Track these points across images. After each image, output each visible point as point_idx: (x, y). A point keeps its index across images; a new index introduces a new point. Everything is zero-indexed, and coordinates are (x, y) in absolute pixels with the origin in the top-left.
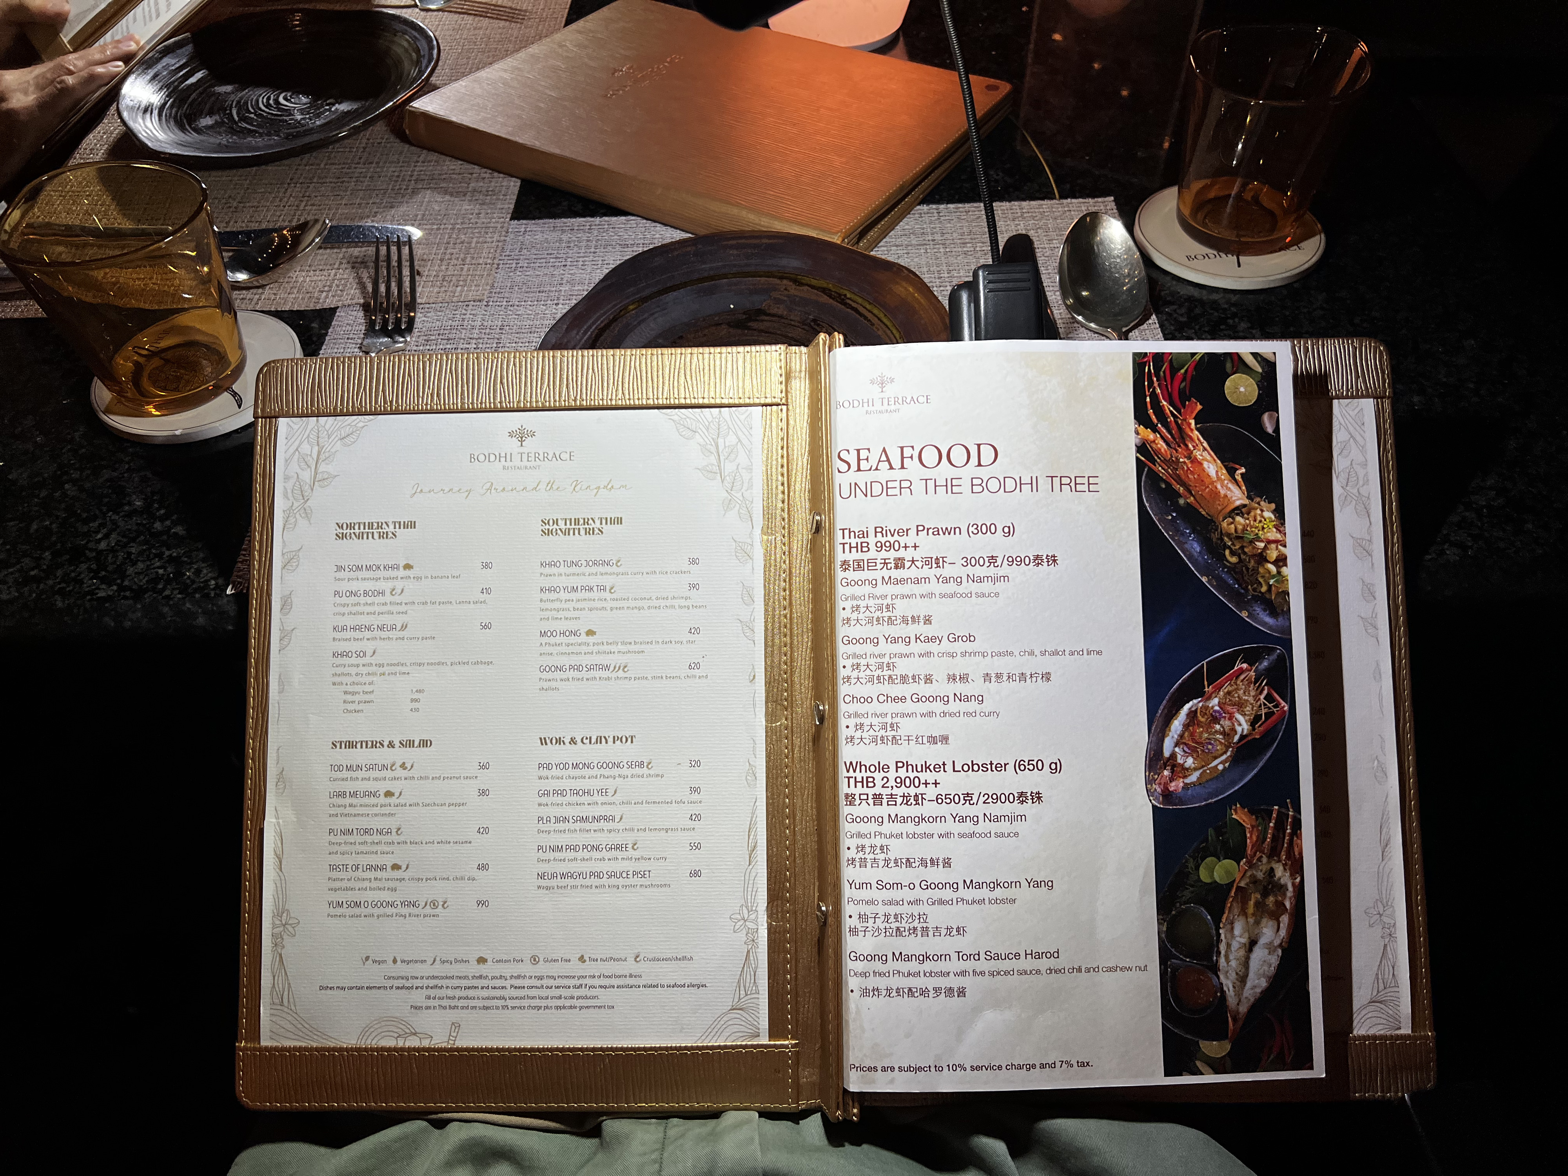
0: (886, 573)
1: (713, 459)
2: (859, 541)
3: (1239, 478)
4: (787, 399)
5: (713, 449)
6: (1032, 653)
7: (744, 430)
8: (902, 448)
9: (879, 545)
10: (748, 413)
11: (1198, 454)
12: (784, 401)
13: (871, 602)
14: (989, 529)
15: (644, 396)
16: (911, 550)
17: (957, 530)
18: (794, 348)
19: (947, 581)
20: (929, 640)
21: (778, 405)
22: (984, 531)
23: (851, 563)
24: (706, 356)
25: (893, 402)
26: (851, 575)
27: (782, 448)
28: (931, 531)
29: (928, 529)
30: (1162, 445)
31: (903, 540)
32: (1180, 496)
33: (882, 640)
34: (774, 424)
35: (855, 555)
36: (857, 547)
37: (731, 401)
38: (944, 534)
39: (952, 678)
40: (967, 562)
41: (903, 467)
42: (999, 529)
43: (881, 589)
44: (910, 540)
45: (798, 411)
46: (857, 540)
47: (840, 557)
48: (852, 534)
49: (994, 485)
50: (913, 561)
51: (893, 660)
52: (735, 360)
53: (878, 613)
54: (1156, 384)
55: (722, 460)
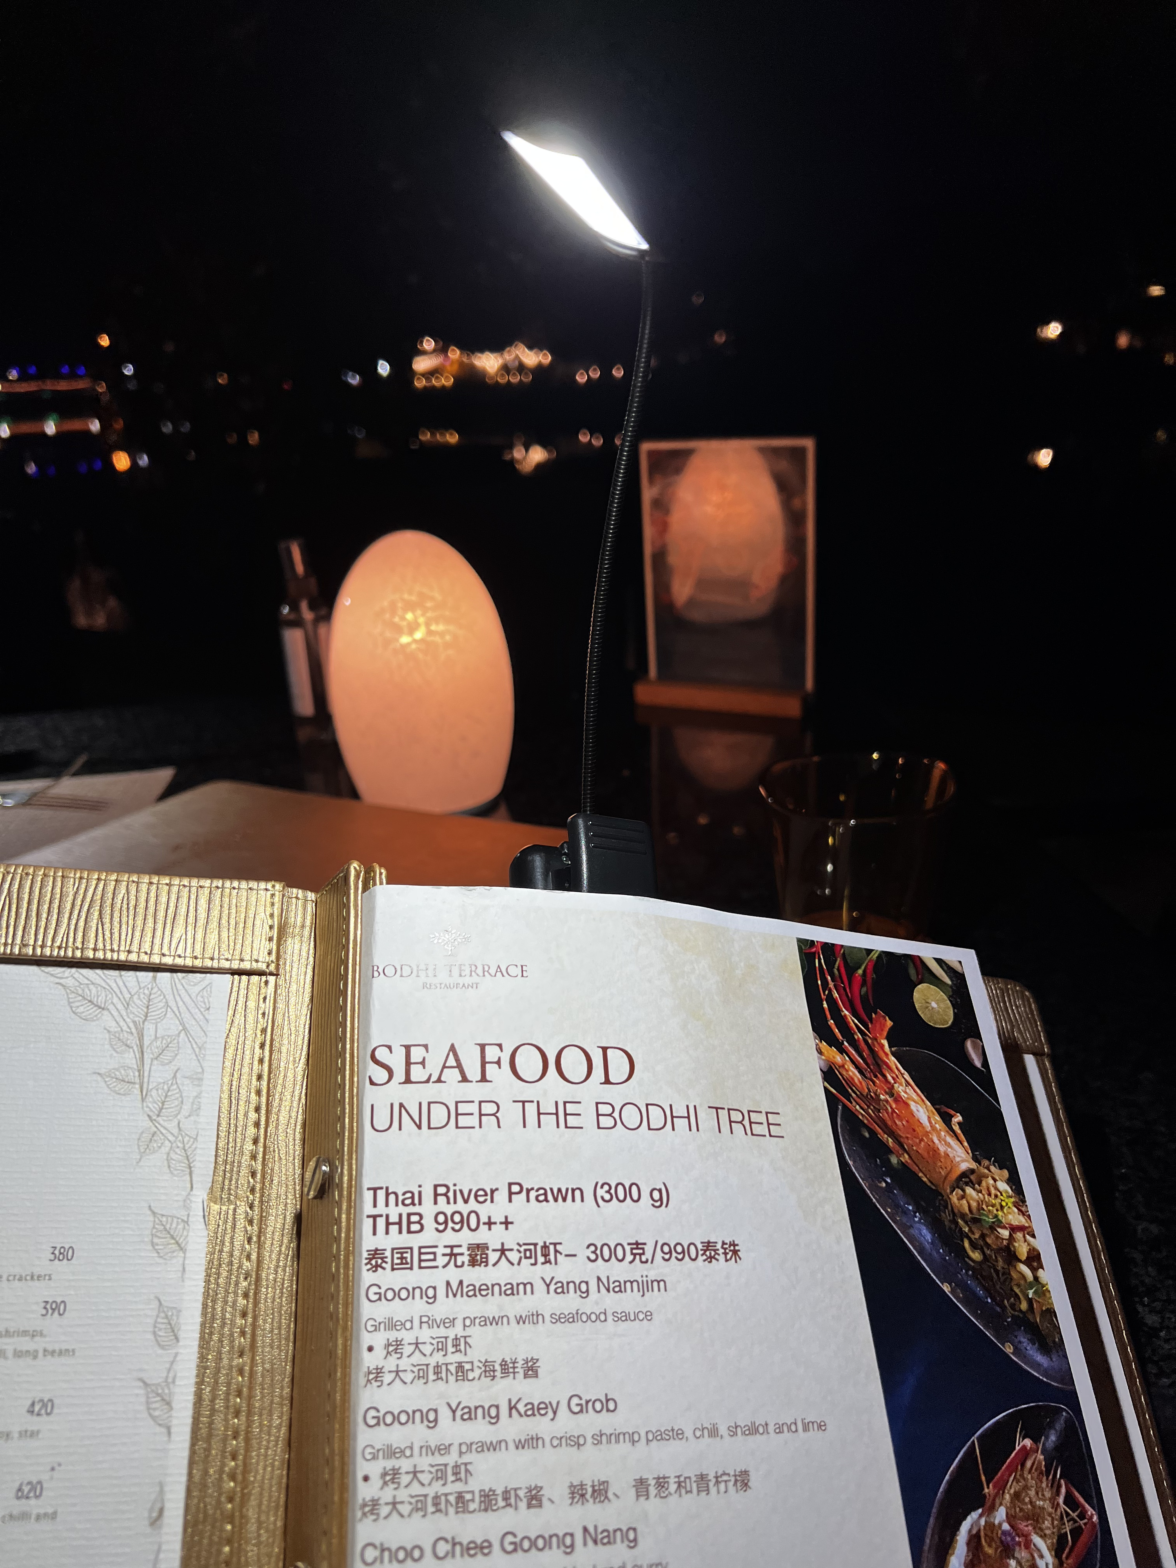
0: (453, 1275)
1: (130, 1058)
2: (405, 1211)
3: (956, 1128)
4: (278, 966)
5: (133, 1041)
6: (714, 1432)
7: (195, 1011)
8: (483, 1047)
9: (441, 1218)
10: (206, 982)
11: (900, 1089)
12: (272, 968)
13: (425, 1334)
14: (628, 1193)
15: (18, 941)
16: (498, 1229)
17: (577, 1193)
18: (295, 890)
19: (562, 1289)
20: (536, 1410)
21: (261, 973)
22: (621, 1197)
23: (388, 1253)
24: (144, 887)
25: (468, 972)
26: (388, 1278)
27: (262, 1046)
28: (533, 1194)
29: (528, 1191)
30: (853, 1072)
31: (485, 1211)
32: (890, 1151)
33: (445, 1414)
34: (251, 1004)
35: (396, 1239)
36: (400, 1223)
37: (179, 961)
38: (556, 1200)
39: (578, 1493)
40: (597, 1253)
41: (484, 1079)
42: (645, 1194)
43: (444, 1307)
44: (497, 1209)
45: (294, 987)
46: (401, 1209)
47: (368, 1242)
48: (392, 1198)
49: (631, 1116)
50: (503, 1251)
51: (466, 1458)
52: (193, 897)
53: (438, 1357)
54: (831, 985)
55: (147, 1061)
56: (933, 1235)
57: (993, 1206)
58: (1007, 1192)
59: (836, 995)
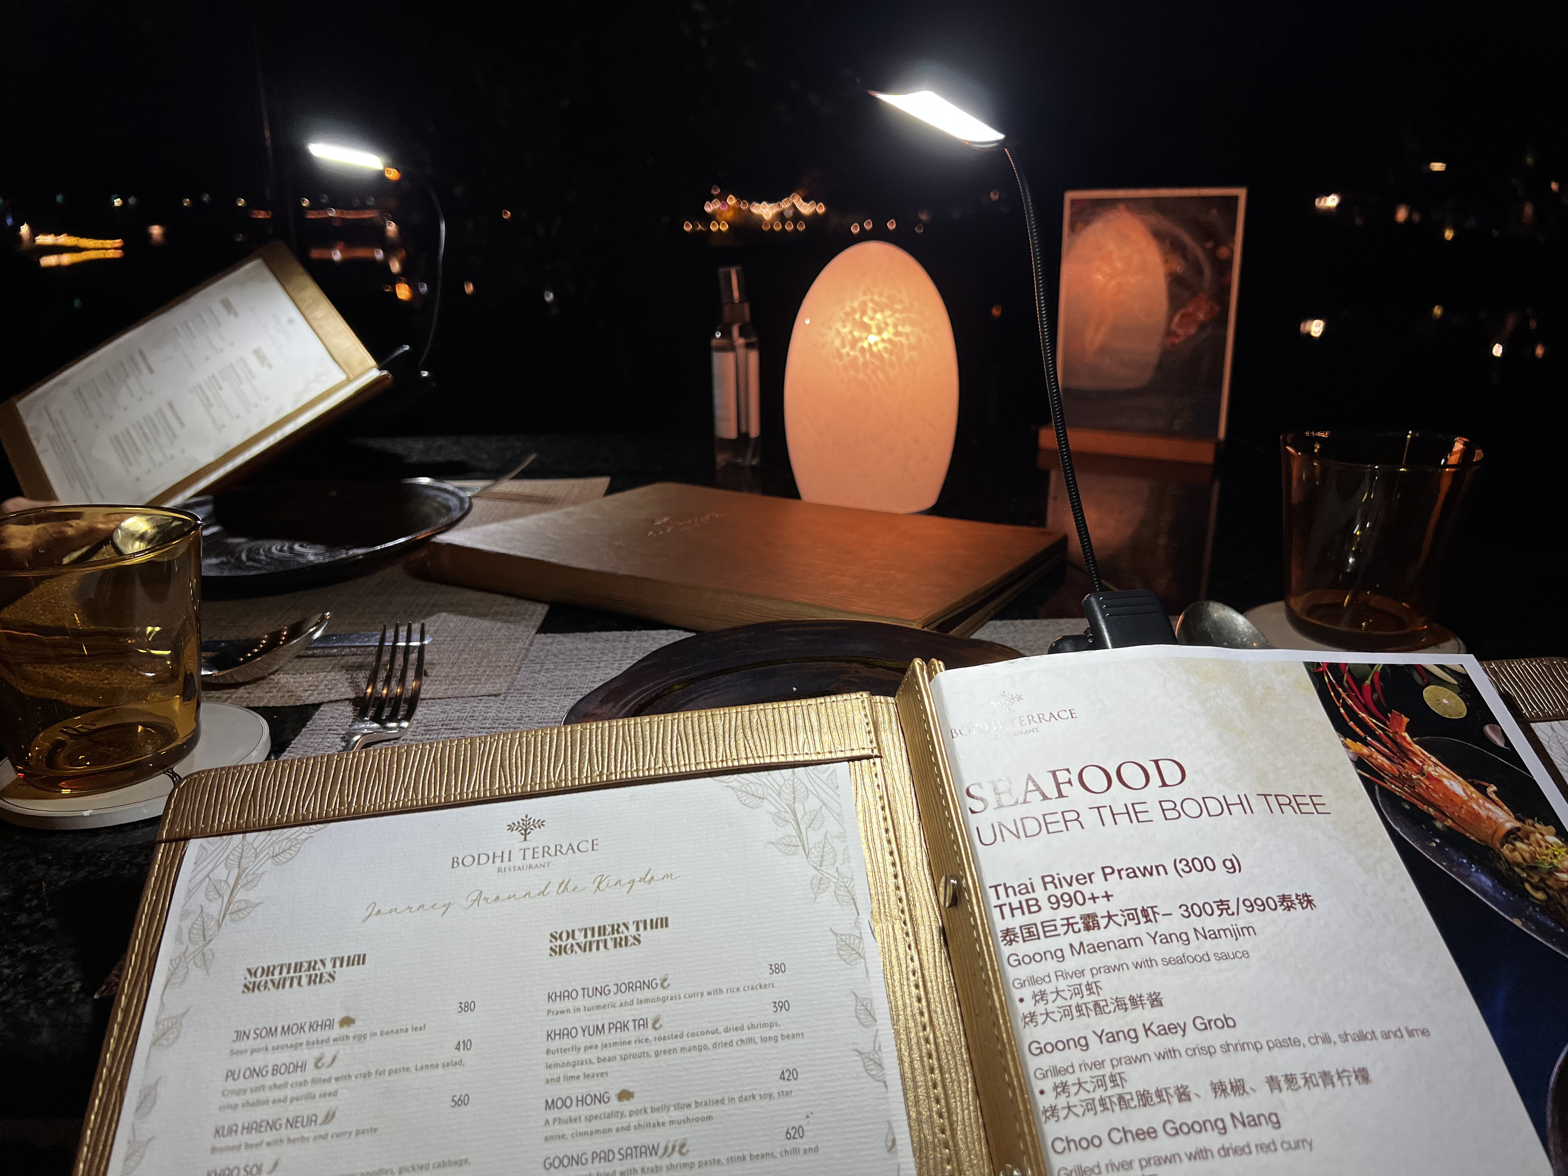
0: (1074, 939)
1: (791, 829)
2: (1023, 898)
3: (1493, 796)
4: (879, 750)
5: (790, 817)
6: (1326, 1039)
7: (828, 790)
8: (1054, 773)
9: (1053, 899)
10: (831, 770)
11: (1431, 769)
12: (876, 752)
13: (1062, 984)
14: (1203, 864)
15: (693, 761)
16: (1102, 901)
17: (1161, 869)
18: (878, 697)
19: (1167, 939)
20: (1167, 1030)
21: (868, 757)
22: (1199, 868)
23: (1018, 930)
24: (769, 712)
25: (1027, 721)
26: (1022, 948)
27: (883, 808)
28: (1124, 873)
29: (1119, 871)
30: (1381, 759)
31: (1087, 890)
32: (1433, 818)
33: (1093, 1040)
34: (867, 780)
35: (1021, 920)
36: (1021, 907)
37: (807, 758)
38: (1144, 875)
39: (1219, 1089)
40: (1189, 911)
41: (1061, 795)
42: (1219, 864)
43: (1072, 963)
44: (1098, 886)
45: (895, 767)
46: (1019, 897)
47: (1000, 925)
48: (1010, 891)
49: (1192, 808)
50: (1110, 917)
51: (1119, 1069)
52: (805, 712)
53: (1077, 999)
54: (1344, 695)
55: (803, 827)
56: (1493, 881)
57: (1546, 855)
58: (1556, 843)
59: (1350, 702)
